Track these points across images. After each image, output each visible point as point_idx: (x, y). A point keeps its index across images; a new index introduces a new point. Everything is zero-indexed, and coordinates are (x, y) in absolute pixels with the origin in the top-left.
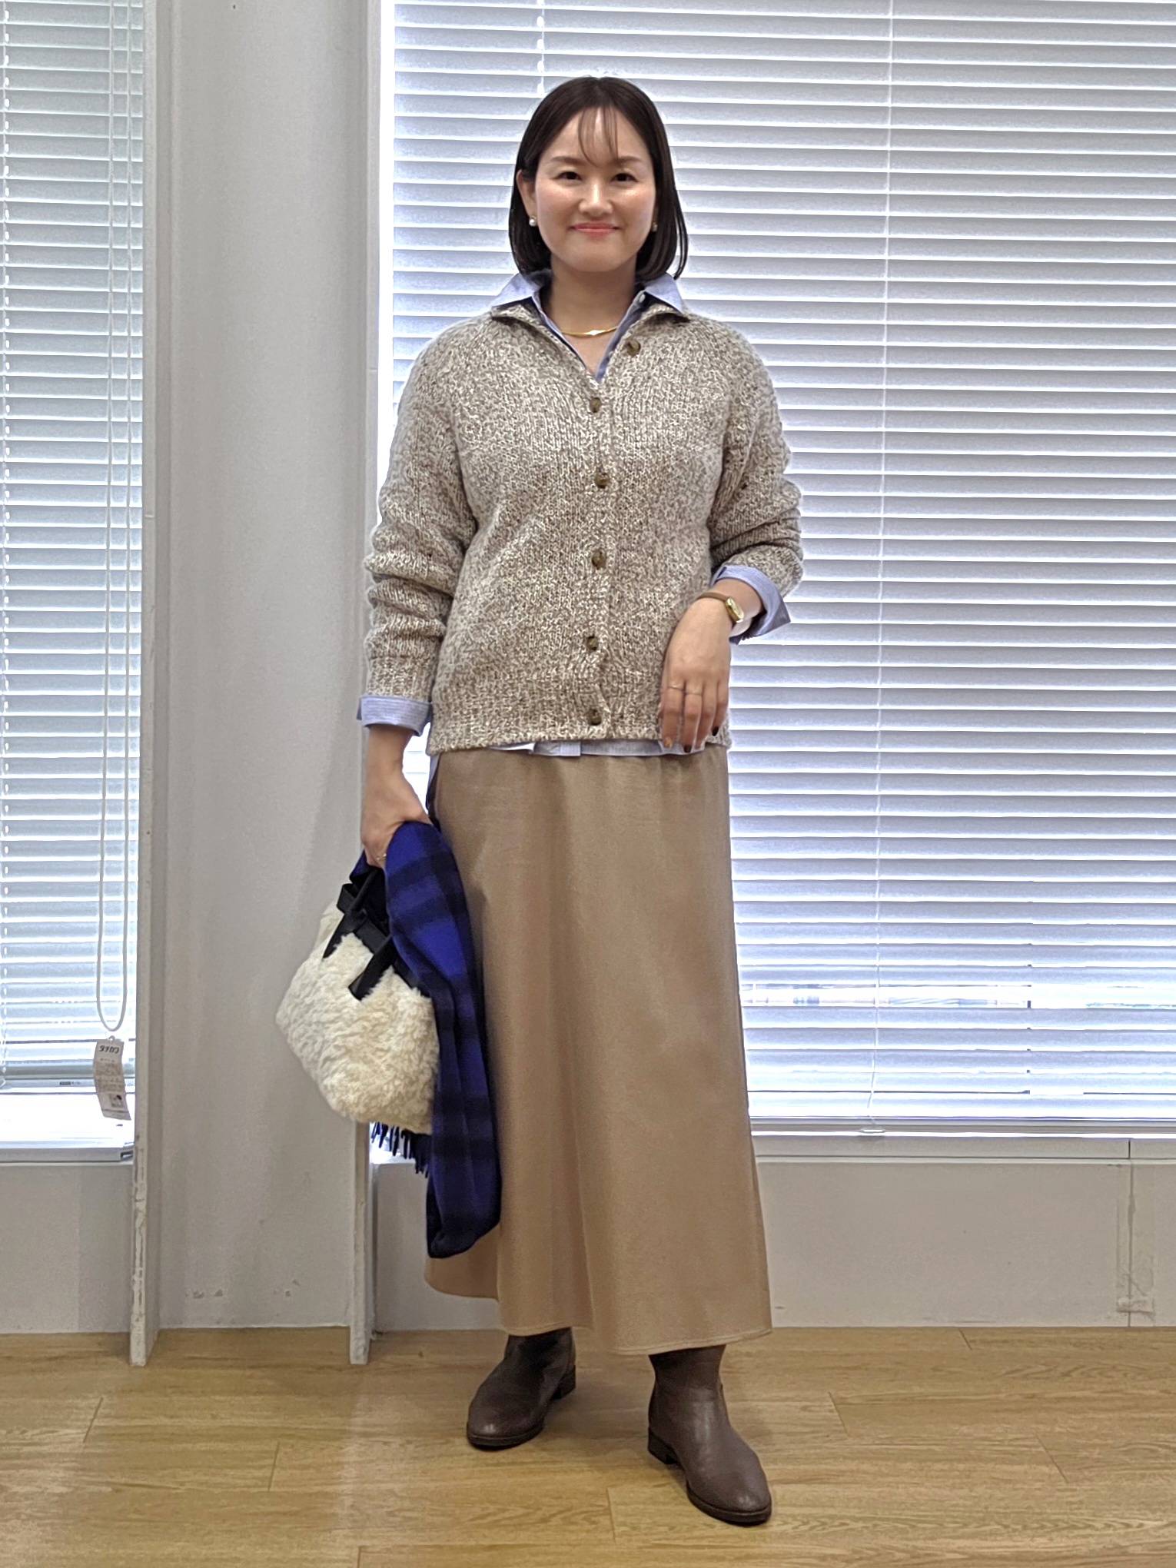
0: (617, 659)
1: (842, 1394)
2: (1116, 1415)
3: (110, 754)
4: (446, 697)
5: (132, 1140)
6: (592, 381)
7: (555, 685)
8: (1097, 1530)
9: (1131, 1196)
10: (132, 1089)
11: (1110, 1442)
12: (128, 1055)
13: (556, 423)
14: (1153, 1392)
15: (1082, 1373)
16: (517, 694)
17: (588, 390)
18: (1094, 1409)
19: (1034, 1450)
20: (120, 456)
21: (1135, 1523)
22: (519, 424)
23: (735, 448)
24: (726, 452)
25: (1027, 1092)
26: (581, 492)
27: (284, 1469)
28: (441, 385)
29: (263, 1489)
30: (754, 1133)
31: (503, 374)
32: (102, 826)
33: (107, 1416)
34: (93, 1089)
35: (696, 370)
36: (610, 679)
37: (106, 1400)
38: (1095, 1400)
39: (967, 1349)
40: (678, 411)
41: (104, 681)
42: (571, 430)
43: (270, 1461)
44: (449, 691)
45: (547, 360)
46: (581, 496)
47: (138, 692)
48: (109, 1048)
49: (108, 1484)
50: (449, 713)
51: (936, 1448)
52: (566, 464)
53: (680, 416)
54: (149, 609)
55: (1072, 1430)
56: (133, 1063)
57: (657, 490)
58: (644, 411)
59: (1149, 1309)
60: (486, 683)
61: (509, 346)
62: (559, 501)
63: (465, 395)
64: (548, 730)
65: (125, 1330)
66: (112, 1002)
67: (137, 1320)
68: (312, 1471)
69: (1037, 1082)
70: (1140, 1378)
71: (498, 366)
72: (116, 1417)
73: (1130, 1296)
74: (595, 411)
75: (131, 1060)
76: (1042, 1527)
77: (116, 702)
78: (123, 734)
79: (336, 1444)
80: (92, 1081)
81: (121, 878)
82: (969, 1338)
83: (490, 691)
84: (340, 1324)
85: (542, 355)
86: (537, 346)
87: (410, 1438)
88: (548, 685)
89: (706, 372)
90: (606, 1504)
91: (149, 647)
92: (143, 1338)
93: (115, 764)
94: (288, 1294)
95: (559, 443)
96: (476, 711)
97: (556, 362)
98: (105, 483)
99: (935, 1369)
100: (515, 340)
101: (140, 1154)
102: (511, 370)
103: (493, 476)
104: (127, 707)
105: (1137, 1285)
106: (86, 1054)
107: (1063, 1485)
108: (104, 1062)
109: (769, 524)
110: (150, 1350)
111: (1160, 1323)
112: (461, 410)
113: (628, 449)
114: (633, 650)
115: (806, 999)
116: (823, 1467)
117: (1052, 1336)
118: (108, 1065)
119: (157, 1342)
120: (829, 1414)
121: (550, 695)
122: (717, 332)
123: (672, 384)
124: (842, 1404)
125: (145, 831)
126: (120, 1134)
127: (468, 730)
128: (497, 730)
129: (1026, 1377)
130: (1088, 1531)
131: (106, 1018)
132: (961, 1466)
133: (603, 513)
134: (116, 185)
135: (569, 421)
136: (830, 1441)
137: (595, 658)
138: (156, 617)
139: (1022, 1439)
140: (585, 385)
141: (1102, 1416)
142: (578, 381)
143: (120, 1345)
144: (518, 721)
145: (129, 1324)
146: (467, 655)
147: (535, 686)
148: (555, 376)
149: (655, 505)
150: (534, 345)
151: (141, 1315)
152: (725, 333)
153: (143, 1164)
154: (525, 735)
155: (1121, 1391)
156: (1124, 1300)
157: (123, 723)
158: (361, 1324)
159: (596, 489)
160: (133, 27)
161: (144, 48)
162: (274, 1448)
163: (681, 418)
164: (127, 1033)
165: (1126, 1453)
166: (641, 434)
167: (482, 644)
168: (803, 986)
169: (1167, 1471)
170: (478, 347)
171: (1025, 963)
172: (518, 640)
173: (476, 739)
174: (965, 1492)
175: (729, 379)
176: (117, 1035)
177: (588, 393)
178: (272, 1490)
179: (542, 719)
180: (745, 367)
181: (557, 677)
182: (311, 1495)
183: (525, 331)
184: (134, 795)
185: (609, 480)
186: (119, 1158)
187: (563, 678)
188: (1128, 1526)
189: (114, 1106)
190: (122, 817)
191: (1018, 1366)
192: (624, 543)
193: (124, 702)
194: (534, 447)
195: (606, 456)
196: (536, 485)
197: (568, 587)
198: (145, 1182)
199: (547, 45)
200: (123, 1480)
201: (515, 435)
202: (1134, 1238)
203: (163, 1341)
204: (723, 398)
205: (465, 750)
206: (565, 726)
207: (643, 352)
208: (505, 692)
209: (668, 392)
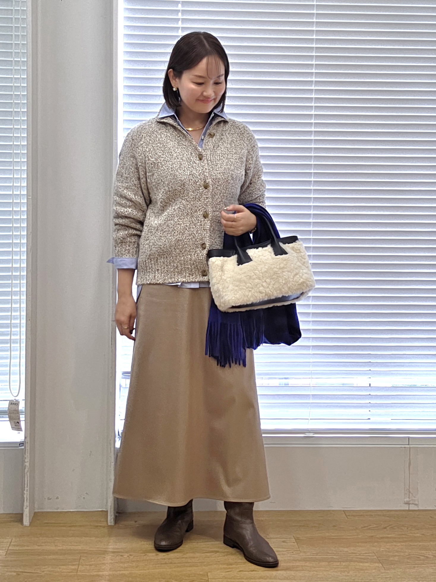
1: (298, 536)
2: (404, 544)
3: (14, 290)
5: (24, 438)
6: (198, 148)
7: (190, 262)
9: (410, 459)
10: (24, 419)
11: (402, 554)
12: (22, 406)
13: (187, 164)
14: (418, 535)
15: (391, 528)
16: (175, 265)
17: (197, 151)
18: (395, 541)
19: (372, 557)
20: (17, 174)
22: (173, 164)
23: (248, 170)
24: (246, 171)
25: (369, 419)
26: (198, 190)
27: (83, 566)
28: (140, 148)
29: (74, 574)
30: (263, 435)
31: (165, 144)
32: (11, 318)
33: (14, 546)
34: (8, 419)
35: (235, 141)
37: (14, 539)
38: (395, 538)
39: (346, 518)
40: (231, 158)
41: (12, 261)
42: (193, 166)
43: (78, 563)
45: (181, 139)
46: (198, 191)
47: (25, 265)
48: (14, 404)
49: (15, 572)
51: (334, 557)
52: (192, 179)
53: (231, 160)
54: (29, 233)
55: (387, 550)
56: (24, 409)
57: (225, 189)
58: (218, 159)
59: (416, 503)
60: (162, 260)
61: (165, 133)
62: (190, 193)
63: (149, 151)
64: (187, 278)
65: (21, 512)
66: (15, 386)
67: (26, 508)
68: (93, 566)
69: (373, 415)
70: (413, 529)
71: (162, 141)
72: (18, 546)
73: (409, 498)
74: (200, 159)
77: (16, 269)
78: (19, 282)
79: (103, 556)
80: (7, 416)
81: (18, 337)
82: (347, 514)
83: (164, 263)
84: (104, 510)
85: (178, 137)
86: (177, 133)
87: (131, 554)
88: (187, 262)
89: (239, 142)
90: (207, 579)
91: (29, 248)
92: (28, 515)
93: (16, 293)
94: (84, 498)
95: (188, 172)
96: (158, 270)
97: (184, 140)
98: (12, 185)
99: (334, 526)
100: (167, 131)
101: (27, 444)
102: (167, 143)
103: (162, 183)
104: (20, 271)
105: (412, 494)
106: (5, 406)
107: (383, 571)
108: (12, 409)
110: (31, 519)
111: (421, 508)
112: (148, 158)
113: (214, 173)
115: (284, 384)
116: (291, 564)
117: (379, 513)
118: (14, 410)
119: (34, 516)
120: (293, 544)
121: (188, 265)
122: (240, 126)
123: (227, 148)
124: (298, 540)
125: (28, 319)
126: (19, 437)
127: (155, 277)
128: (167, 278)
129: (369, 529)
131: (13, 392)
132: (344, 564)
133: (207, 198)
134: (15, 70)
135: (191, 163)
136: (294, 554)
137: (205, 252)
138: (32, 236)
139: (368, 553)
140: (196, 149)
141: (399, 544)
142: (193, 148)
143: (19, 518)
144: (175, 274)
145: (23, 510)
146: (154, 249)
147: (182, 262)
148: (184, 145)
149: (225, 194)
150: (175, 133)
151: (27, 506)
152: (242, 126)
153: (28, 448)
154: (178, 280)
155: (406, 535)
156: (407, 499)
157: (20, 277)
158: (112, 509)
159: (204, 189)
160: (22, 8)
161: (27, 16)
162: (79, 558)
164: (21, 398)
165: (408, 558)
166: (218, 168)
167: (161, 245)
168: (282, 378)
169: (423, 565)
170: (153, 133)
171: (369, 369)
172: (175, 244)
173: (158, 281)
174: (346, 573)
175: (246, 144)
176: (17, 398)
177: (197, 152)
178: (78, 574)
179: (184, 274)
180: (251, 139)
181: (191, 259)
182: (93, 576)
183: (171, 127)
184: (24, 305)
185: (209, 186)
186: (18, 446)
187: (193, 259)
189: (16, 426)
190: (18, 314)
191: (366, 525)
192: (214, 209)
193: (19, 269)
194: (179, 173)
195: (207, 177)
196: (181, 187)
197: (194, 225)
198: (29, 455)
199: (182, 15)
200: (21, 570)
201: (171, 168)
202: (411, 475)
203: (36, 516)
204: (245, 151)
205: (153, 284)
206: (193, 277)
207: (216, 136)
208: (170, 263)
209: (226, 151)
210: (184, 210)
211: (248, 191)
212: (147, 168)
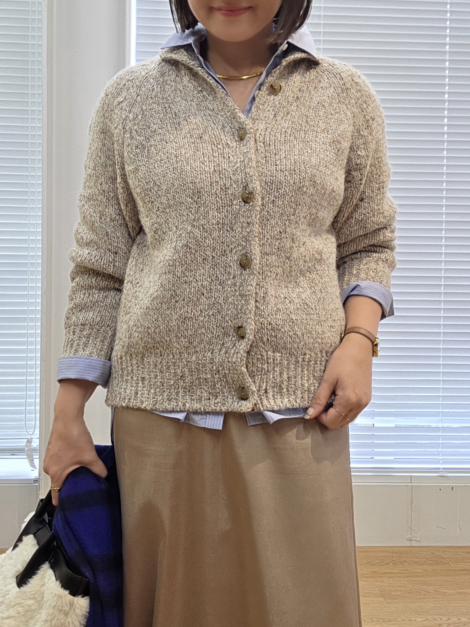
0: (261, 344)
2: (406, 579)
3: (30, 331)
4: (121, 363)
5: (38, 475)
6: (240, 114)
7: (210, 366)
8: (399, 622)
9: (412, 497)
10: (38, 457)
11: (404, 589)
12: (36, 444)
13: (209, 148)
14: (420, 570)
15: (393, 563)
16: (179, 371)
17: (237, 121)
18: (398, 577)
19: (375, 592)
21: (413, 619)
23: (355, 170)
24: (348, 173)
25: (373, 458)
26: (229, 206)
28: (115, 111)
32: (27, 358)
35: (326, 105)
36: (255, 361)
38: (398, 573)
40: (312, 141)
42: (222, 154)
44: (124, 359)
45: (204, 96)
46: (230, 209)
50: (122, 376)
52: (217, 182)
54: (44, 277)
55: (390, 585)
57: (294, 205)
58: (283, 140)
59: (419, 539)
60: (153, 359)
61: (173, 84)
62: (211, 212)
64: (204, 402)
66: (31, 424)
69: (376, 454)
70: (415, 565)
73: (411, 535)
74: (241, 139)
75: (37, 446)
76: (379, 621)
78: (35, 324)
81: (34, 378)
83: (156, 365)
85: (199, 92)
86: (196, 84)
88: (204, 366)
89: (335, 106)
91: (44, 291)
93: (32, 335)
95: (212, 164)
96: (143, 379)
97: (211, 99)
101: (41, 480)
102: (173, 102)
104: (37, 314)
105: (414, 530)
107: (386, 605)
109: (379, 230)
111: (422, 545)
112: (131, 132)
113: (269, 171)
114: (276, 337)
117: (382, 549)
121: (206, 374)
122: (342, 72)
123: (307, 117)
126: (33, 473)
127: (137, 393)
128: (160, 398)
129: (373, 565)
130: (395, 622)
131: (28, 430)
133: (249, 223)
134: (32, 127)
135: (220, 147)
137: (243, 346)
138: (47, 280)
139: (372, 588)
140: (234, 118)
141: (401, 579)
142: (228, 114)
146: (137, 334)
147: (193, 366)
148: (209, 109)
149: (292, 217)
150: (193, 84)
152: (350, 73)
153: (42, 484)
154: (184, 405)
155: (408, 570)
156: (409, 536)
159: (243, 203)
163: (314, 146)
164: (36, 436)
165: (409, 593)
166: (280, 159)
169: (425, 600)
170: (147, 81)
171: (372, 410)
172: (179, 328)
173: (142, 402)
175: (352, 112)
176: (33, 436)
177: (236, 124)
179: (198, 393)
180: (365, 102)
181: (212, 359)
183: (188, 72)
184: (38, 347)
185: (253, 196)
186: (33, 483)
187: (217, 360)
188: (410, 620)
190: (34, 355)
191: (369, 561)
192: (266, 249)
193: (35, 312)
195: (251, 177)
196: (192, 198)
197: (220, 284)
198: (43, 491)
202: (413, 513)
204: (347, 128)
205: (133, 409)
206: (218, 400)
207: (284, 92)
208: (168, 368)
209: (304, 124)
210: (196, 251)
211: (356, 215)
212: (126, 154)
